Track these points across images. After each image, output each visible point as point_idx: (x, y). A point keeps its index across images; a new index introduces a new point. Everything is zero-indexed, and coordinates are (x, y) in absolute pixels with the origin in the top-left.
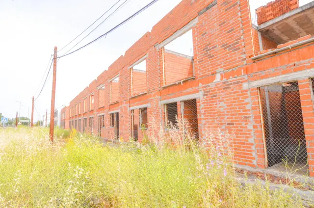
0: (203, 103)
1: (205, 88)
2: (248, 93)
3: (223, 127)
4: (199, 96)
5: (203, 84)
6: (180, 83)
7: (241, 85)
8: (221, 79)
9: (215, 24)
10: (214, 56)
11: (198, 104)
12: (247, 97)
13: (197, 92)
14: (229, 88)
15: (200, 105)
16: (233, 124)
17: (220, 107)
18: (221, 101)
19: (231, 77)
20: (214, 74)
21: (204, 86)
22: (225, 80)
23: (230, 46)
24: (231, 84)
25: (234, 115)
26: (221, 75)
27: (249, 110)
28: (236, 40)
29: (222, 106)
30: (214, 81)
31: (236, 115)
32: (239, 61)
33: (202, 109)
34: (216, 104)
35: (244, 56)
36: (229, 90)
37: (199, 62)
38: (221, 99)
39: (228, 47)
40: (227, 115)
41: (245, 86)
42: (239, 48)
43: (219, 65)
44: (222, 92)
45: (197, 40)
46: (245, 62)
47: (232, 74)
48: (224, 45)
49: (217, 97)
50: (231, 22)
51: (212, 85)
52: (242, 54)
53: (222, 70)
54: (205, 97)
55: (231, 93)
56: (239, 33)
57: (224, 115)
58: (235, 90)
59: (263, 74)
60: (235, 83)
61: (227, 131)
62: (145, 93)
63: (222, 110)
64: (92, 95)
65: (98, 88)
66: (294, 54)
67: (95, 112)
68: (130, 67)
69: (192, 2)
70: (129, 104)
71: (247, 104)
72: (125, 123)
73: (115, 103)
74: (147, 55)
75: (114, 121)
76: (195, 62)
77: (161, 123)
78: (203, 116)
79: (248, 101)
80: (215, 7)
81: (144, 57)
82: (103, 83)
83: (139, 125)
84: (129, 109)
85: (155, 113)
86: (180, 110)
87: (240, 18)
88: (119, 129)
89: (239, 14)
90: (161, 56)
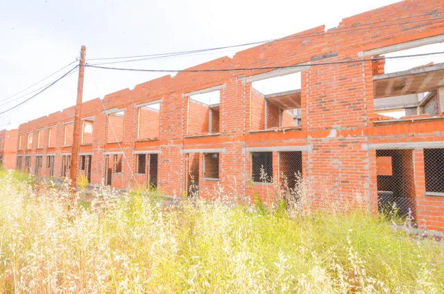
0: (311, 158)
1: (315, 142)
2: (367, 153)
3: (337, 184)
4: (307, 149)
5: (313, 137)
6: (282, 131)
7: (360, 145)
8: (338, 135)
9: (334, 77)
10: (329, 110)
11: (303, 158)
12: (366, 158)
13: (304, 144)
14: (346, 146)
15: (307, 159)
16: (348, 182)
17: (333, 164)
18: (336, 158)
19: (349, 135)
20: (328, 129)
21: (314, 139)
22: (341, 137)
23: (350, 104)
24: (349, 142)
25: (350, 173)
26: (337, 131)
27: (367, 170)
28: (358, 100)
29: (336, 163)
30: (328, 137)
31: (352, 173)
32: (360, 122)
33: (310, 163)
34: (329, 161)
35: (365, 118)
36: (346, 149)
37: (310, 112)
38: (335, 156)
39: (347, 105)
40: (342, 173)
41: (365, 147)
42: (360, 109)
43: (336, 121)
44: (337, 149)
45: (308, 88)
46: (366, 124)
47: (351, 133)
48: (343, 102)
49: (331, 153)
50: (353, 80)
51: (325, 140)
52: (364, 115)
53: (339, 126)
54: (315, 151)
55: (348, 152)
56: (362, 94)
57: (338, 172)
58: (353, 149)
59: (384, 138)
60: (352, 142)
61: (341, 189)
62: (218, 134)
63: (336, 167)
64: (86, 121)
65: (107, 112)
66: (413, 126)
67: (96, 148)
68: (186, 95)
69: (304, 42)
70: (182, 144)
71: (365, 164)
72: (173, 171)
73: (150, 141)
74: (224, 86)
75: (146, 165)
76: (303, 111)
77: (244, 175)
78: (310, 172)
79: (367, 161)
80: (335, 59)
81: (216, 88)
82: (120, 107)
83: (200, 174)
84: (182, 152)
85: (235, 161)
86: (277, 162)
87: (364, 79)
88: (159, 177)
89: (363, 75)
90: (249, 92)
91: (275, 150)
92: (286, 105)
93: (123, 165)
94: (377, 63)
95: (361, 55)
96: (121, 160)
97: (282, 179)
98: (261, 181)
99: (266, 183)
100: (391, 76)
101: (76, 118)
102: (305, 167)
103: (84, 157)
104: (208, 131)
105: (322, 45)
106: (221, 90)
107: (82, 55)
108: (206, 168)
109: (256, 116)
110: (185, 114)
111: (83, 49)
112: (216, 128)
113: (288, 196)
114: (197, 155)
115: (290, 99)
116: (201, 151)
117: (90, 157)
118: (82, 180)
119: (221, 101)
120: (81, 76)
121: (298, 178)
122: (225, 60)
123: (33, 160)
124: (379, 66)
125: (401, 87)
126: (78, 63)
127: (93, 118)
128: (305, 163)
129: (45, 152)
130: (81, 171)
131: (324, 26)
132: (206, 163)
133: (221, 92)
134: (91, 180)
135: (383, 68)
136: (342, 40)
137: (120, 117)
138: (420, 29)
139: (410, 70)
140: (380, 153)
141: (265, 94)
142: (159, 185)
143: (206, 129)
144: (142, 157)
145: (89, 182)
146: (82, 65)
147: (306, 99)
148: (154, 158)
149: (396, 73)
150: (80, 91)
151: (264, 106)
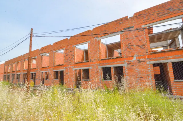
0: (127, 69)
1: (128, 62)
2: (149, 65)
3: (138, 79)
4: (125, 65)
5: (127, 60)
6: (114, 58)
7: (146, 62)
8: (137, 59)
9: (133, 36)
10: (132, 49)
11: (124, 69)
13: (123, 63)
14: (141, 63)
15: (125, 69)
16: (142, 78)
17: (136, 70)
19: (141, 59)
20: (133, 56)
22: (138, 59)
23: (141, 46)
24: (141, 61)
25: (143, 74)
26: (136, 57)
27: (150, 72)
28: (143, 44)
29: (137, 70)
30: (133, 60)
31: (144, 74)
32: (145, 53)
33: (126, 71)
34: (134, 69)
35: (147, 51)
37: (125, 50)
38: (136, 67)
39: (139, 46)
40: (140, 74)
41: (148, 63)
42: (145, 48)
43: (135, 53)
44: (137, 64)
45: (123, 41)
46: (148, 54)
47: (142, 57)
50: (141, 37)
52: (146, 50)
53: (137, 55)
54: (128, 66)
55: (141, 65)
56: (145, 42)
57: (138, 74)
58: (143, 64)
59: (155, 59)
60: (143, 61)
61: (140, 81)
62: (88, 61)
63: (137, 72)
64: (33, 59)
65: (42, 55)
66: (166, 53)
67: (38, 70)
68: (75, 46)
69: (120, 23)
70: (73, 66)
71: (148, 70)
72: (70, 78)
73: (60, 65)
74: (90, 42)
75: (59, 76)
76: (122, 50)
77: (100, 77)
78: (127, 74)
79: (149, 68)
80: (133, 29)
81: (86, 42)
82: (47, 52)
83: (82, 78)
84: (73, 69)
85: (96, 72)
86: (113, 71)
87: (145, 36)
88: (64, 81)
89: (145, 34)
90: (100, 44)
91: (112, 66)
92: (115, 48)
93: (49, 76)
94: (150, 29)
95: (143, 26)
96: (48, 74)
97: (115, 78)
98: (107, 79)
99: (109, 80)
100: (156, 34)
101: (29, 58)
102: (125, 73)
103: (32, 74)
104: (84, 60)
105: (128, 23)
106: (88, 43)
107: (31, 32)
108: (84, 75)
109: (103, 53)
110: (74, 54)
111: (32, 29)
112: (87, 58)
113: (119, 85)
114: (80, 70)
115: (116, 45)
116: (82, 68)
117: (35, 73)
118: (32, 83)
119: (88, 47)
120: (31, 40)
121: (122, 77)
122: (89, 31)
123: (11, 76)
124: (151, 31)
125: (160, 38)
126: (30, 35)
127: (36, 57)
128: (124, 71)
129: (16, 73)
130: (31, 80)
131: (128, 16)
132: (84, 73)
133: (88, 44)
134: (36, 83)
135: (152, 31)
136: (135, 21)
137: (47, 56)
138: (165, 16)
139: (163, 31)
140: (155, 65)
141: (106, 44)
142: (64, 84)
143: (83, 59)
144: (57, 73)
145: (35, 84)
146: (31, 36)
147: (123, 45)
148: (62, 72)
149: (158, 33)
150: (31, 46)
151: (106, 49)
